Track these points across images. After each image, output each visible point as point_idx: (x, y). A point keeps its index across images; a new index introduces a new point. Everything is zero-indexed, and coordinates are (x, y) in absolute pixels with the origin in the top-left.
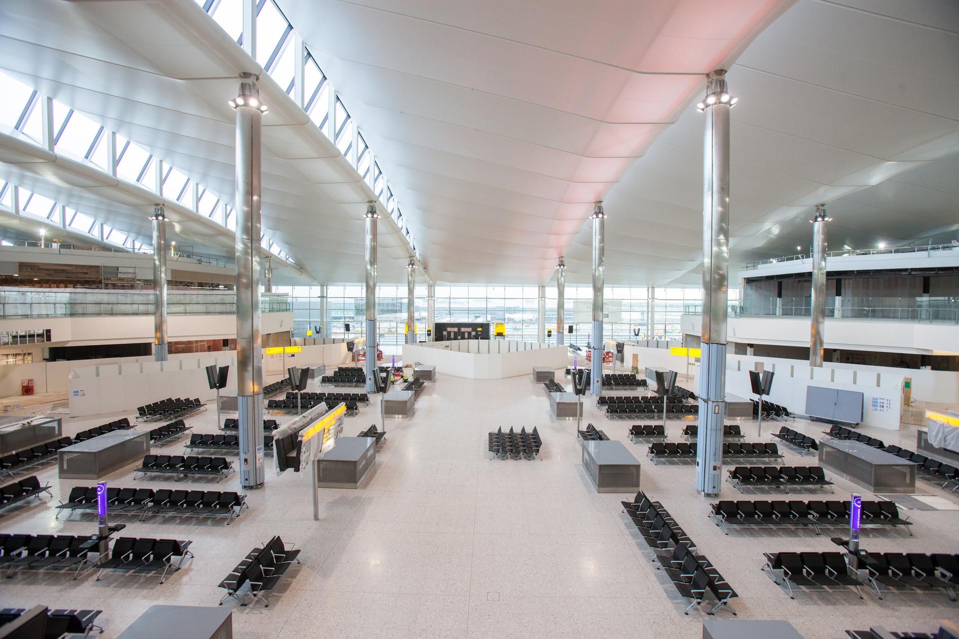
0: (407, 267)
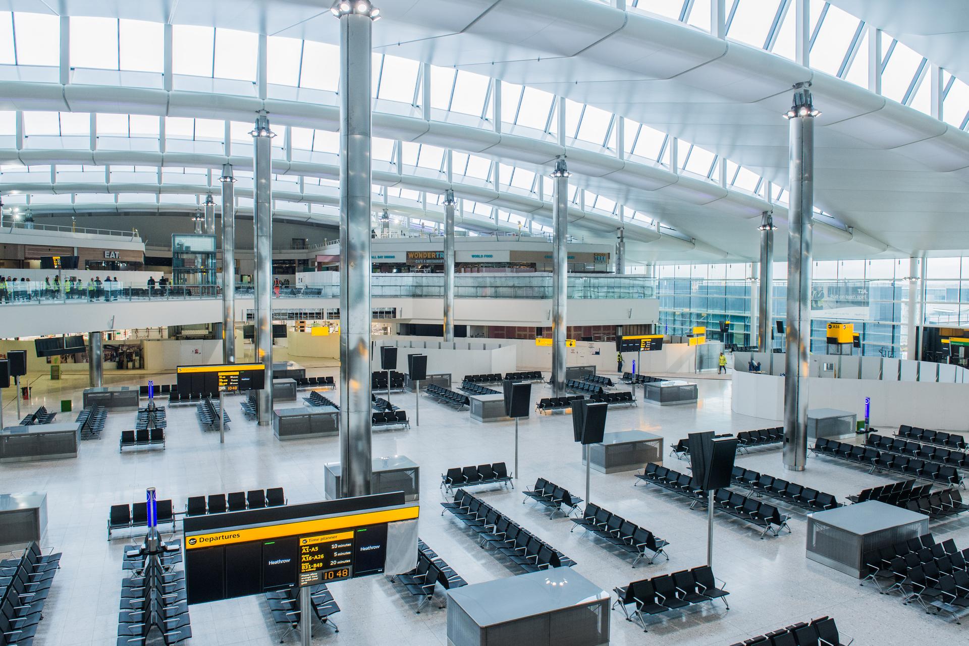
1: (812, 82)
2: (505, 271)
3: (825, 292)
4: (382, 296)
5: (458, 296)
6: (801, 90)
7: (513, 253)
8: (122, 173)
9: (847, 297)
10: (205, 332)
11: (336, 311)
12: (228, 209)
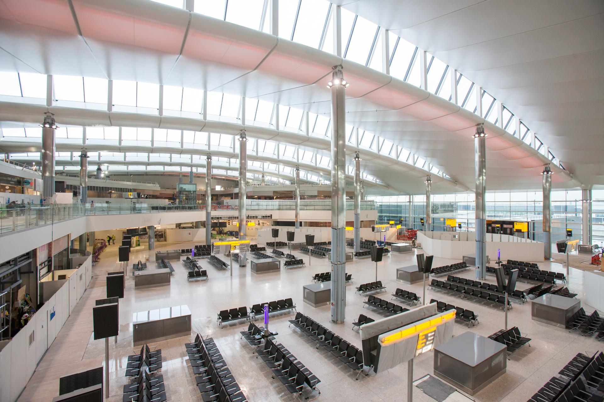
0: (542, 174)
1: (484, 123)
2: (315, 199)
3: (439, 207)
5: (301, 210)
6: (480, 126)
8: (131, 156)
9: (449, 209)
10: (191, 225)
11: (248, 216)
12: (209, 174)
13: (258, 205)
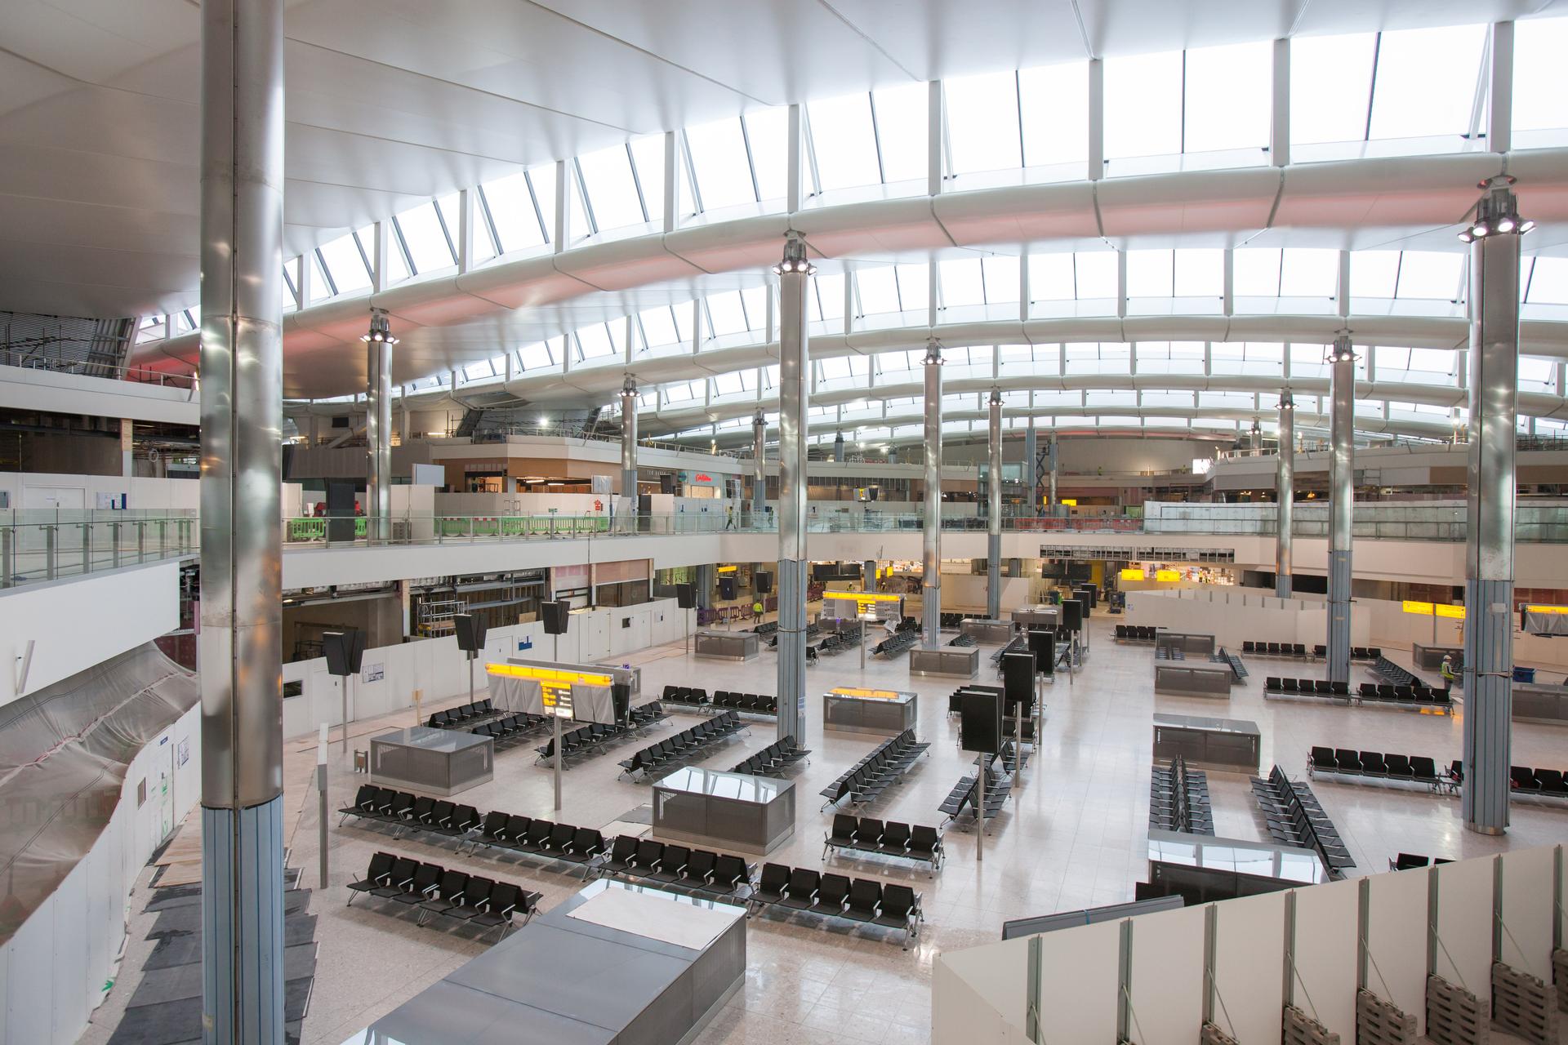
4: (1214, 533)
7: (1434, 471)
11: (1150, 551)
13: (1185, 518)
